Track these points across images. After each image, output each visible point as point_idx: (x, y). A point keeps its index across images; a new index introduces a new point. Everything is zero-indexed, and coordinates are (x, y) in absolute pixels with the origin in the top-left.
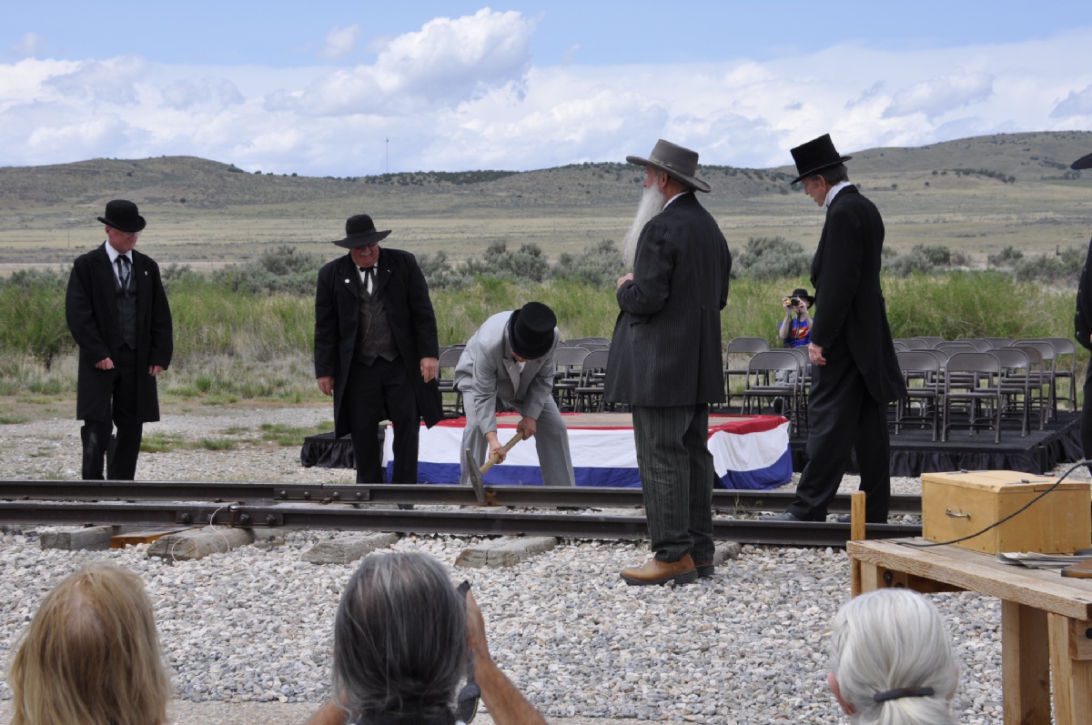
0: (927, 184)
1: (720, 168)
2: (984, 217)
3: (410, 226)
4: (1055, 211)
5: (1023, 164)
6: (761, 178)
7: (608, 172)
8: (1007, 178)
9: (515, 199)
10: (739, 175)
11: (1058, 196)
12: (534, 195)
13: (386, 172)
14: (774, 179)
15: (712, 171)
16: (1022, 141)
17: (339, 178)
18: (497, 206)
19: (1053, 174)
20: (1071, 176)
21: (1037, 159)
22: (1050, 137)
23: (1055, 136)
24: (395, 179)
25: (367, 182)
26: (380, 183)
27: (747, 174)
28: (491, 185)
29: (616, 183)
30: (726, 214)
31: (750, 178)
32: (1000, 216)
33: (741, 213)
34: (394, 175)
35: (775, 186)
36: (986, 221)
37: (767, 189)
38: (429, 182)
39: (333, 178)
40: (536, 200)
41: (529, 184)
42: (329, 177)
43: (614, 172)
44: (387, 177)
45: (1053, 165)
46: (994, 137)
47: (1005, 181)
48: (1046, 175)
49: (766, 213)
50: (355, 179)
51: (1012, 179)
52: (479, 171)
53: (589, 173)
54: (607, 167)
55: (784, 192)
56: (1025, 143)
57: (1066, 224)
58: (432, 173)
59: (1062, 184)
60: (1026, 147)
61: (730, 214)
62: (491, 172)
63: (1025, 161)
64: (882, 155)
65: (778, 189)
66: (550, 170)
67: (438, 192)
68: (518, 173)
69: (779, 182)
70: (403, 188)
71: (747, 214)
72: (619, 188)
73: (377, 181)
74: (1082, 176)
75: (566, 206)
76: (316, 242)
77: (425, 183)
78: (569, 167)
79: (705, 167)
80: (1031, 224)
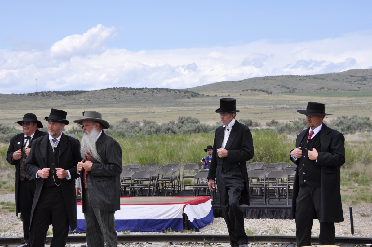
0: (241, 95)
1: (165, 89)
2: (262, 107)
3: (46, 112)
4: (287, 104)
5: (275, 87)
6: (180, 92)
7: (122, 91)
8: (269, 92)
9: (87, 101)
10: (172, 91)
11: (287, 99)
12: (94, 100)
13: (36, 92)
14: (185, 93)
15: (162, 90)
16: (274, 79)
17: (17, 94)
18: (80, 104)
19: (285, 91)
20: (291, 91)
21: (279, 85)
22: (284, 77)
23: (286, 77)
24: (39, 94)
25: (28, 95)
26: (34, 96)
27: (175, 91)
28: (77, 96)
29: (125, 95)
30: (167, 106)
31: (176, 93)
32: (267, 106)
33: (173, 106)
34: (39, 93)
35: (185, 96)
36: (262, 108)
37: (183, 97)
38: (53, 95)
39: (15, 94)
40: (95, 102)
41: (93, 96)
42: (13, 94)
43: (125, 91)
44: (37, 94)
45: (285, 88)
46: (264, 77)
47: (269, 93)
48: (283, 91)
49: (182, 105)
50: (23, 94)
51: (271, 93)
52: (73, 91)
53: (115, 91)
54: (122, 89)
55: (189, 98)
56: (275, 80)
57: (291, 109)
58: (54, 92)
59: (289, 95)
60: (276, 81)
61: (169, 106)
62: (77, 91)
63: (275, 86)
64: (224, 84)
65: (186, 97)
66: (101, 90)
67: (57, 99)
68: (88, 91)
69: (187, 94)
70: (43, 97)
71: (176, 106)
72: (127, 97)
73: (32, 95)
74: (295, 92)
75: (107, 104)
76: (8, 119)
77: (51, 95)
78: (108, 89)
79: (159, 89)
80: (278, 109)
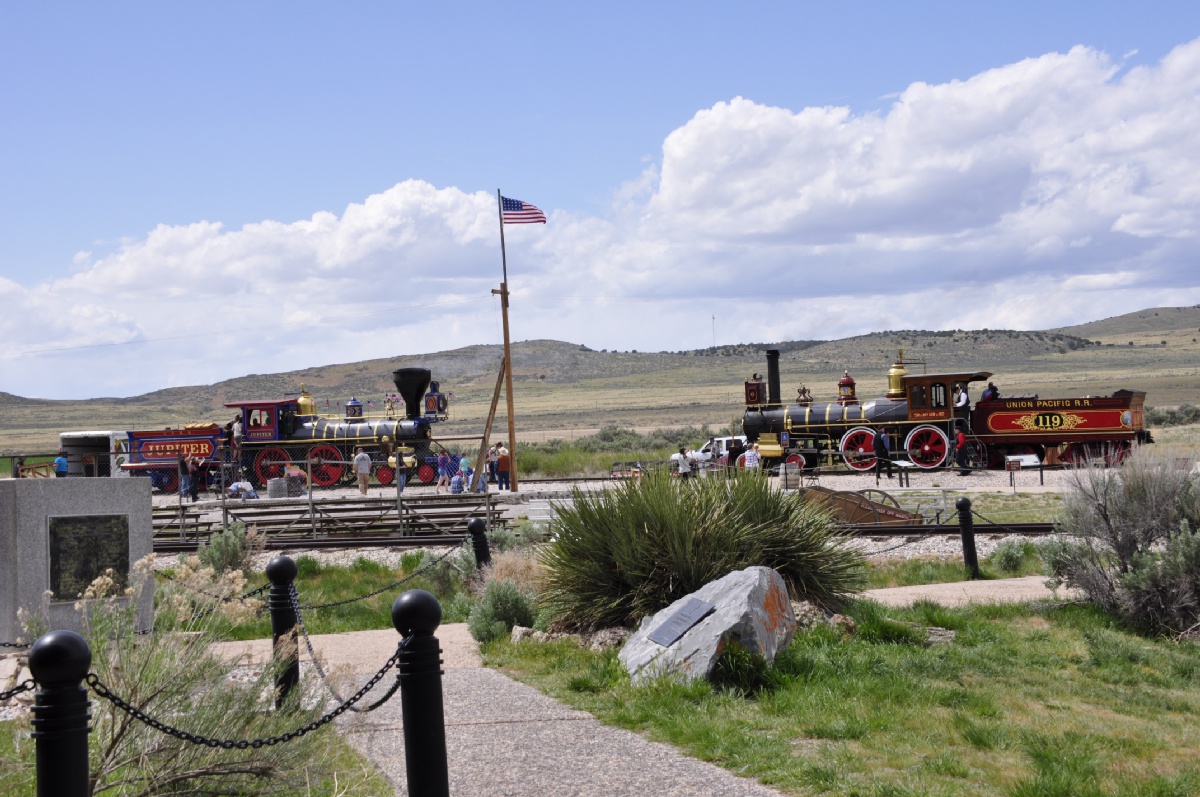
0: (1194, 340)
1: (1004, 332)
3: (731, 392)
6: (1042, 339)
7: (904, 338)
9: (823, 365)
10: (1021, 337)
12: (840, 361)
13: (712, 346)
14: (1053, 339)
15: (997, 335)
17: (672, 353)
18: (807, 372)
24: (719, 352)
25: (696, 355)
26: (707, 355)
27: (1028, 336)
28: (802, 353)
29: (911, 347)
30: (1008, 372)
31: (1032, 339)
33: (1022, 371)
34: (719, 348)
35: (1054, 346)
37: (1047, 349)
38: (749, 353)
39: (666, 352)
40: (841, 365)
41: (836, 352)
42: (663, 352)
43: (910, 338)
44: (713, 350)
49: (1045, 370)
50: (685, 353)
52: (793, 342)
53: (887, 341)
54: (904, 334)
55: (1062, 351)
58: (752, 345)
61: (1012, 372)
62: (802, 342)
64: (1156, 315)
65: (1057, 349)
66: (854, 339)
67: (757, 362)
68: (826, 342)
69: (1059, 342)
70: (726, 359)
71: (1028, 372)
72: (914, 352)
73: (704, 354)
75: (867, 369)
76: (652, 409)
77: (745, 353)
78: (872, 334)
79: (991, 331)
